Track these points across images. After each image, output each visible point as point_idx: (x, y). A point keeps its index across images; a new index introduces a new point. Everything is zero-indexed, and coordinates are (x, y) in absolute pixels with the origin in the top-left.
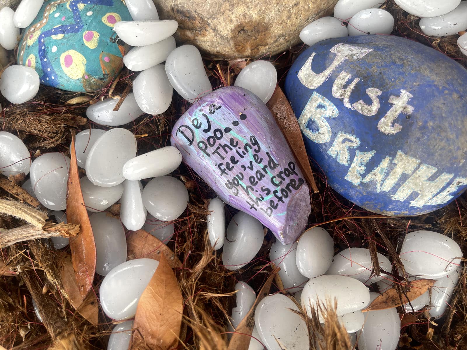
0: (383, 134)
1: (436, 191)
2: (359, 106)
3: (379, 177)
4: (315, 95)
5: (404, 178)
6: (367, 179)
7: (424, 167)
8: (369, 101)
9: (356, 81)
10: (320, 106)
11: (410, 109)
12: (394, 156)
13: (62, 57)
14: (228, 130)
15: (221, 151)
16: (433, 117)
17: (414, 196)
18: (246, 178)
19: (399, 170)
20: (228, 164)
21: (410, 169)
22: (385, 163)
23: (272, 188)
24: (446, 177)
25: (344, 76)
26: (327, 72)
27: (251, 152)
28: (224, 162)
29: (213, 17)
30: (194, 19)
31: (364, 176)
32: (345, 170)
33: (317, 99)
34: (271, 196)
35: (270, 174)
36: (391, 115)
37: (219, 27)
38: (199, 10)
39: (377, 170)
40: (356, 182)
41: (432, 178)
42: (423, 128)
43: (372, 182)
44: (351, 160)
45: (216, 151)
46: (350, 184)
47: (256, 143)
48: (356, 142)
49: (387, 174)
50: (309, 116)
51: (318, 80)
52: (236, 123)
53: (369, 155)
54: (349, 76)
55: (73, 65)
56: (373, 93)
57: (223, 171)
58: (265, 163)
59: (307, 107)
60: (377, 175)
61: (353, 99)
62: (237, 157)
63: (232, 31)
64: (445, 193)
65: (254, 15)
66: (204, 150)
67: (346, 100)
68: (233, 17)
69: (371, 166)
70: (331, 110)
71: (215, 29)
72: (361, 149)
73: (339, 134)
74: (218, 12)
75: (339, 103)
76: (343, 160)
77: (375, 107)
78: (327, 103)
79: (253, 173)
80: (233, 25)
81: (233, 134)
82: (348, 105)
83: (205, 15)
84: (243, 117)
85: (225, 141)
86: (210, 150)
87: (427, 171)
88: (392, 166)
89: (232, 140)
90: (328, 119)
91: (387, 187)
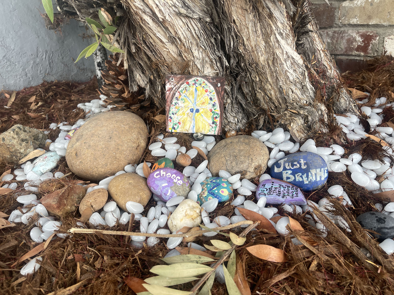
0: (304, 169)
1: (323, 173)
2: (295, 167)
3: (311, 178)
4: (283, 172)
5: (316, 174)
6: (309, 180)
7: (317, 170)
8: (296, 165)
9: (290, 163)
10: (286, 173)
11: (305, 162)
12: (310, 171)
13: (220, 192)
14: (272, 187)
15: (274, 192)
16: (310, 160)
17: (321, 177)
18: (286, 193)
19: (313, 174)
20: (279, 193)
21: (315, 172)
22: (310, 174)
23: (293, 191)
24: (323, 169)
25: (287, 165)
26: (282, 166)
27: (282, 187)
28: (277, 193)
29: (247, 169)
30: (243, 172)
31: (308, 180)
32: (303, 181)
33: (284, 172)
34: (294, 192)
35: (290, 189)
36: (303, 165)
37: (250, 170)
38: (243, 169)
39: (309, 177)
40: (307, 182)
41: (321, 171)
42: (310, 163)
43: (310, 180)
44: (303, 178)
45: (273, 193)
46: (306, 184)
47: (281, 185)
48: (301, 174)
49: (312, 176)
50: (285, 177)
51: (281, 169)
52: (272, 185)
53: (305, 175)
54: (288, 164)
55: (224, 192)
56: (295, 163)
57: (279, 195)
58: (287, 187)
59: (283, 175)
60: (310, 177)
61: (293, 166)
62: (280, 190)
63: (254, 170)
64: (325, 173)
65: (257, 164)
66: (270, 194)
67: (291, 168)
68: (252, 166)
69: (307, 176)
70: (290, 172)
71: (249, 172)
72: (303, 175)
73: (296, 175)
74: (248, 167)
75: (290, 169)
76: (301, 180)
77: (298, 165)
78: (287, 171)
79: (286, 191)
80: (253, 168)
81: (274, 187)
82: (293, 168)
83: (245, 169)
84: (273, 183)
85: (273, 189)
86: (272, 193)
87: (318, 170)
88: (311, 174)
89: (275, 188)
90: (290, 174)
91: (314, 179)
